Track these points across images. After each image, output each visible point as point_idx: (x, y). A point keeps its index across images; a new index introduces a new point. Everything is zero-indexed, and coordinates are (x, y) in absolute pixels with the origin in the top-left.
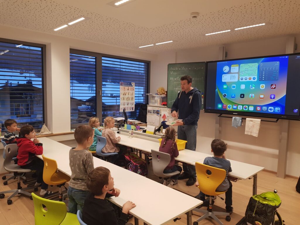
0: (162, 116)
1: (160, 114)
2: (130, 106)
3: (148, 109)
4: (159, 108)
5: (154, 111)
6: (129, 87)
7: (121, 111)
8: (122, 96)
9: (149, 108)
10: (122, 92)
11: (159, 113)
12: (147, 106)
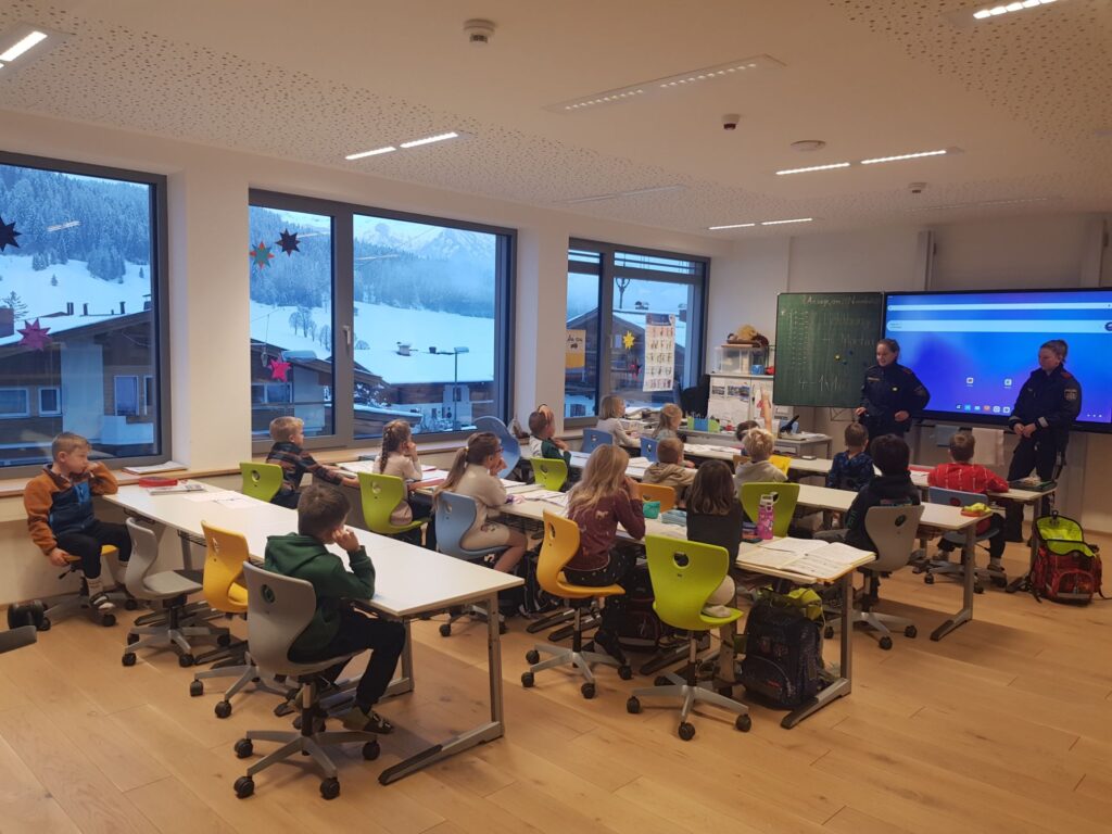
0: (757, 402)
1: (751, 396)
2: (664, 376)
3: (711, 385)
4: (748, 381)
5: (732, 388)
6: (665, 327)
7: (647, 388)
8: (648, 350)
9: (715, 382)
10: (648, 340)
11: (746, 395)
12: (709, 376)
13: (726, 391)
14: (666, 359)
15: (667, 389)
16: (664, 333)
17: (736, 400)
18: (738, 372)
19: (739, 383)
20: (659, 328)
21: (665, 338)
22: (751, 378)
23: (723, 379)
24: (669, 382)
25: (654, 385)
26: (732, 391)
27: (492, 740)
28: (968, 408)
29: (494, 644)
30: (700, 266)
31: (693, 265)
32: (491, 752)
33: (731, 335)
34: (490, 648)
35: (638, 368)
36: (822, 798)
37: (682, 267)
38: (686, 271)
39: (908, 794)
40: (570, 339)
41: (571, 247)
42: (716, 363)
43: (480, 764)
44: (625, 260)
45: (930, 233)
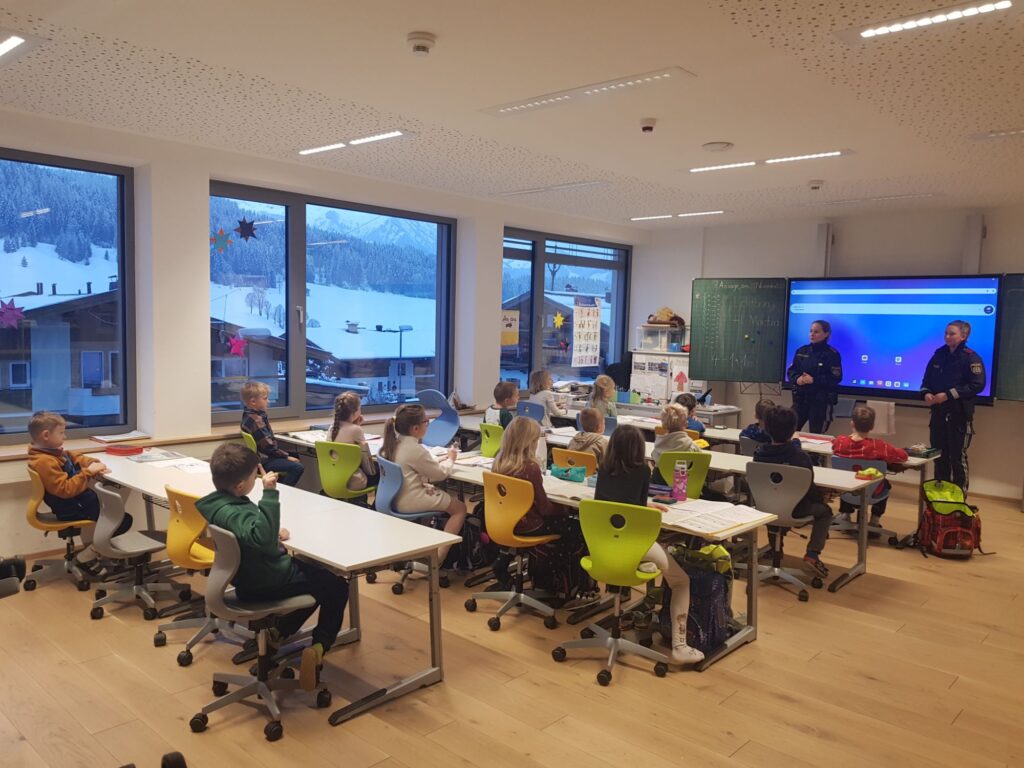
0: (674, 376)
1: (670, 371)
2: (591, 353)
3: (633, 361)
4: (667, 358)
5: (652, 364)
6: (591, 309)
7: (575, 364)
8: (576, 329)
9: (637, 359)
10: (577, 320)
11: (665, 371)
12: (632, 353)
13: (647, 366)
14: (592, 336)
15: (593, 365)
16: (591, 314)
17: (656, 375)
18: (657, 350)
19: (658, 360)
20: (586, 310)
21: (591, 318)
22: (669, 355)
23: (644, 357)
24: (595, 359)
25: (581, 361)
26: (652, 366)
27: (433, 684)
28: (863, 382)
29: (434, 596)
30: (623, 253)
31: (617, 252)
32: (431, 695)
33: (651, 316)
34: (431, 600)
35: (567, 346)
36: (729, 733)
37: (608, 255)
38: (610, 258)
39: (806, 729)
40: (505, 319)
41: (505, 236)
42: (637, 341)
43: (421, 705)
44: (556, 247)
45: (828, 226)
